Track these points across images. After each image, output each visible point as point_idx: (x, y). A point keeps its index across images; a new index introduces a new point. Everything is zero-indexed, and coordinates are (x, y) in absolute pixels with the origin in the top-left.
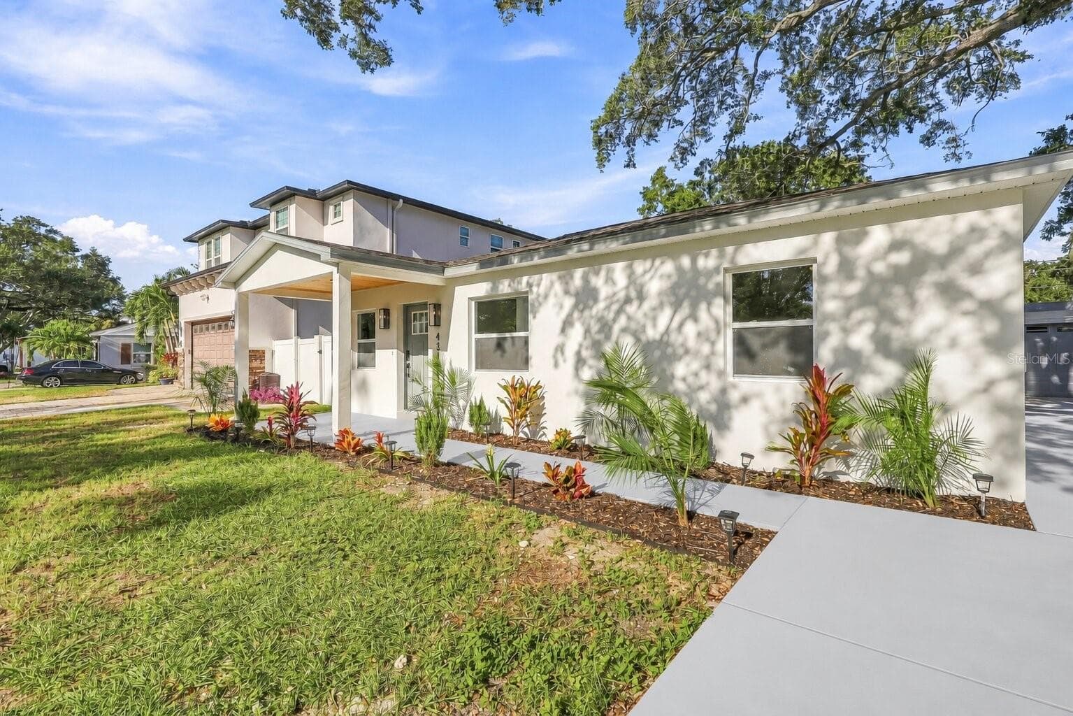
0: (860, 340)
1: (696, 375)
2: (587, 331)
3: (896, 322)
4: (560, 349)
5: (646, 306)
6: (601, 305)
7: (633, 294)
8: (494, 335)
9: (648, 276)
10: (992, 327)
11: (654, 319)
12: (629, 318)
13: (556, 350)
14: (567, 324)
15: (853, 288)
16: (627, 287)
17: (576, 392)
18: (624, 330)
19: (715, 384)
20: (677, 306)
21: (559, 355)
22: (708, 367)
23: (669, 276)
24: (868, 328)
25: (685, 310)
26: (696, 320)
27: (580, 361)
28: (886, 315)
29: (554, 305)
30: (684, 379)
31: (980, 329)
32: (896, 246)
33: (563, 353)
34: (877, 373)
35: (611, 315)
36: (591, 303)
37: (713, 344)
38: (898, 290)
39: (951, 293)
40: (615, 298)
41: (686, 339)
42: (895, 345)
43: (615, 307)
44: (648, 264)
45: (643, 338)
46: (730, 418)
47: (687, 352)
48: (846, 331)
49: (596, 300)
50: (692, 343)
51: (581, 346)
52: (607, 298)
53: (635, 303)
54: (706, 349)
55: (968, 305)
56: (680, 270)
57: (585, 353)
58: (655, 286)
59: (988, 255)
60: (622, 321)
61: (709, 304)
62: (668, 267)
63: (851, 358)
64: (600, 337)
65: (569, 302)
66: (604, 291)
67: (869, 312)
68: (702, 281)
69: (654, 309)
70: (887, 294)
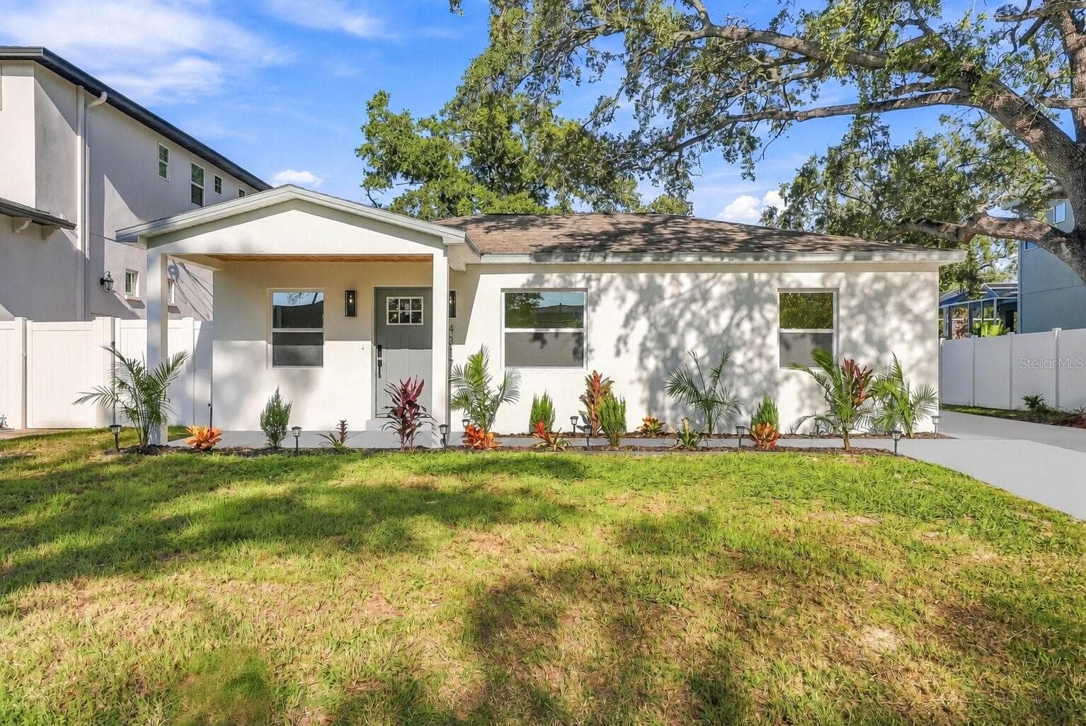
0: (857, 334)
1: (751, 361)
2: (653, 325)
3: (875, 325)
4: (623, 340)
5: (711, 305)
6: (667, 303)
7: (698, 295)
8: (532, 330)
9: (711, 283)
10: (919, 328)
11: (717, 317)
12: (694, 314)
13: (619, 340)
14: (630, 318)
15: (854, 302)
16: (692, 290)
17: (640, 380)
18: (690, 325)
19: (765, 366)
20: (737, 309)
21: (621, 346)
22: (760, 355)
23: (730, 284)
24: (861, 328)
25: (744, 312)
26: (751, 318)
27: (644, 351)
28: (871, 319)
29: (615, 299)
30: (742, 366)
31: (914, 329)
32: (876, 279)
33: (625, 343)
34: (866, 356)
35: (677, 312)
36: (656, 299)
37: (764, 337)
38: (876, 305)
39: (903, 310)
40: (681, 298)
41: (743, 333)
42: (876, 338)
43: (681, 305)
44: (711, 274)
45: (707, 332)
46: (778, 393)
47: (744, 344)
48: (850, 329)
49: (662, 298)
50: (747, 336)
51: (645, 338)
52: (672, 296)
53: (700, 303)
54: (759, 341)
55: (910, 317)
56: (739, 280)
57: (650, 344)
58: (717, 291)
59: (918, 290)
60: (688, 316)
61: (762, 309)
62: (728, 277)
63: (853, 346)
64: (666, 330)
65: (632, 298)
66: (669, 290)
67: (862, 318)
68: (756, 290)
69: (716, 308)
70: (872, 308)
